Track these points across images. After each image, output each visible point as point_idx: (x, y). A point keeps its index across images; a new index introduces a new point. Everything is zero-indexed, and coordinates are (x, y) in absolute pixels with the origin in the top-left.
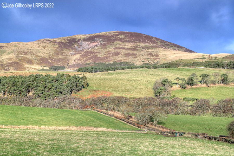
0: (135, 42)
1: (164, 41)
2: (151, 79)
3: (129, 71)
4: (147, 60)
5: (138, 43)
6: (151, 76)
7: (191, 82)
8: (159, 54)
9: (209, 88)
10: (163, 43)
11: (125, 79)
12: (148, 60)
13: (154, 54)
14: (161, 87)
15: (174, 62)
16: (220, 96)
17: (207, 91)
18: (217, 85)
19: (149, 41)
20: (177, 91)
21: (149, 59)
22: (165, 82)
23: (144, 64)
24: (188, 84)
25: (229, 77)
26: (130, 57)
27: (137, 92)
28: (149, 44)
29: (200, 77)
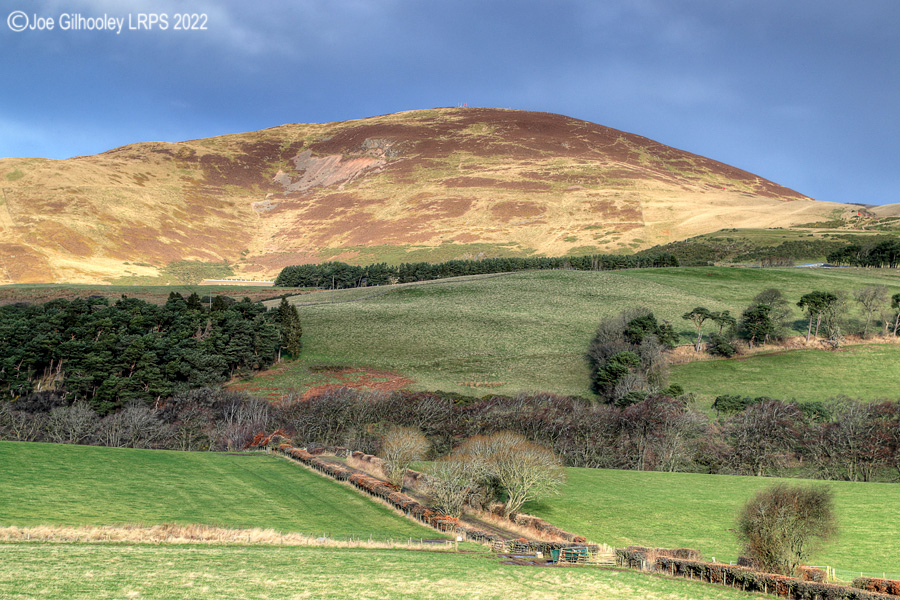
0: (537, 156)
1: (665, 148)
2: (583, 317)
3: (491, 283)
4: (588, 232)
5: (551, 160)
6: (585, 304)
7: (756, 326)
8: (643, 204)
9: (838, 354)
10: (662, 156)
11: (468, 317)
12: (594, 232)
13: (619, 204)
14: (626, 351)
15: (699, 241)
16: (886, 390)
17: (828, 369)
18: (877, 340)
19: (603, 150)
20: (693, 368)
21: (597, 227)
22: (641, 328)
23: (574, 249)
24: (745, 336)
26: (515, 220)
27: (519, 373)
28: (598, 163)
29: (801, 304)
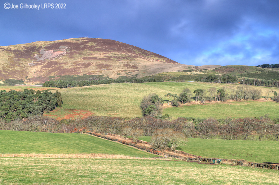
0: (108, 51)
1: (142, 50)
2: (136, 96)
3: (109, 86)
4: (123, 72)
5: (112, 53)
6: (136, 92)
7: (183, 99)
8: (138, 65)
9: (204, 105)
10: (141, 52)
11: (106, 96)
12: (125, 72)
13: (131, 65)
14: (152, 105)
15: (158, 75)
16: (218, 115)
17: (202, 110)
18: (213, 102)
19: (126, 50)
20: (168, 109)
21: (126, 71)
22: (154, 99)
23: (120, 77)
24: (181, 101)
25: (226, 93)
26: (103, 69)
27: (122, 111)
28: (125, 53)
29: (194, 92)
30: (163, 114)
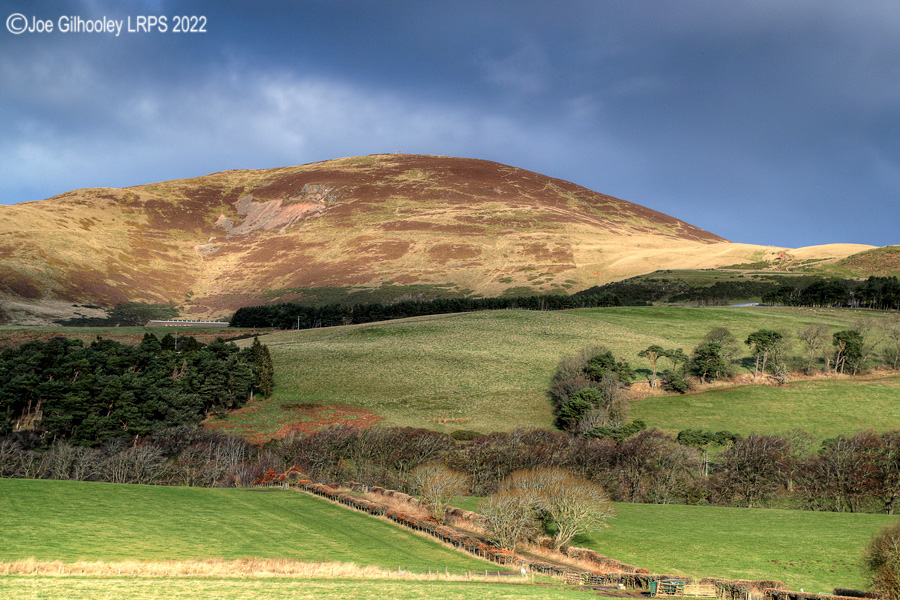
0: (471, 200)
1: (591, 194)
2: (541, 355)
3: (448, 323)
4: (522, 273)
5: (484, 205)
6: (541, 343)
7: (705, 364)
8: (574, 247)
9: (785, 390)
10: (589, 201)
11: (430, 356)
12: (528, 273)
13: (551, 247)
14: (587, 387)
15: (636, 282)
16: (833, 424)
17: (776, 404)
18: (819, 376)
19: (533, 195)
20: (649, 403)
21: (530, 268)
22: (599, 367)
23: (509, 290)
24: (697, 373)
25: (867, 342)
26: (452, 262)
27: (484, 410)
28: (529, 208)
29: (748, 342)
30: (629, 421)
